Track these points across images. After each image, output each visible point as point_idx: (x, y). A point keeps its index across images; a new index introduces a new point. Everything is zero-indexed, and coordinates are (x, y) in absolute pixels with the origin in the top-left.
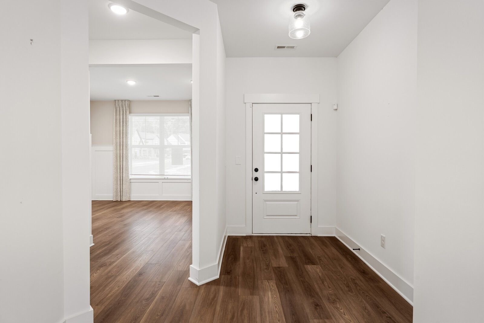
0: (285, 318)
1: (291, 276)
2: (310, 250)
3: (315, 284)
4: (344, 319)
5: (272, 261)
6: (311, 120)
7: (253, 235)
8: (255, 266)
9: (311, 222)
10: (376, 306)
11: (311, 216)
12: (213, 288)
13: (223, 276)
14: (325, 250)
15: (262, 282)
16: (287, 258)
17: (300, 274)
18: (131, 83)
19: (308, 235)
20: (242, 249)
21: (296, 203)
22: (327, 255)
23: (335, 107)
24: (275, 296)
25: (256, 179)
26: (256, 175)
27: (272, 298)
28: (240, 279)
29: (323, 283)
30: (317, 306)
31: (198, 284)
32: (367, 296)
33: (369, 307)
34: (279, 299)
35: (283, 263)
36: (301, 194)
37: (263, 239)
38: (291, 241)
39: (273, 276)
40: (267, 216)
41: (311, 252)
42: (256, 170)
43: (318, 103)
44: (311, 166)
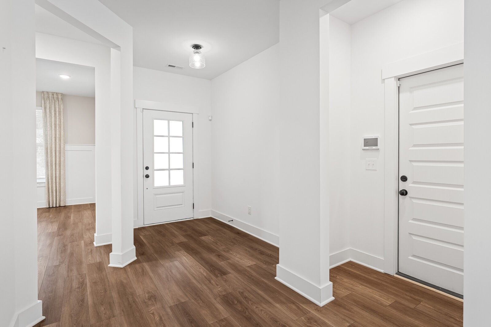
0: (204, 267)
1: (193, 245)
2: (198, 228)
3: (212, 246)
4: (237, 257)
5: (174, 240)
6: (192, 127)
7: (144, 226)
8: (162, 246)
9: (193, 208)
10: (251, 248)
11: (193, 204)
12: (137, 266)
13: (139, 257)
14: (210, 227)
15: (175, 253)
16: (184, 236)
17: (200, 243)
18: (65, 77)
19: (192, 219)
20: (142, 238)
21: (181, 194)
22: (212, 229)
23: (210, 118)
24: (189, 258)
25: (147, 176)
26: (147, 172)
27: (188, 259)
28: (156, 256)
29: (217, 244)
30: (219, 256)
31: (122, 266)
32: (245, 244)
33: (248, 249)
34: (193, 259)
35: (183, 239)
36: (185, 186)
37: (156, 228)
38: (180, 225)
39: (180, 248)
40: (157, 207)
41: (200, 229)
42: (147, 168)
43: (198, 114)
44: (193, 163)
